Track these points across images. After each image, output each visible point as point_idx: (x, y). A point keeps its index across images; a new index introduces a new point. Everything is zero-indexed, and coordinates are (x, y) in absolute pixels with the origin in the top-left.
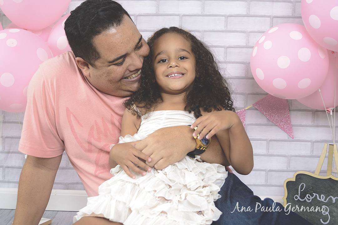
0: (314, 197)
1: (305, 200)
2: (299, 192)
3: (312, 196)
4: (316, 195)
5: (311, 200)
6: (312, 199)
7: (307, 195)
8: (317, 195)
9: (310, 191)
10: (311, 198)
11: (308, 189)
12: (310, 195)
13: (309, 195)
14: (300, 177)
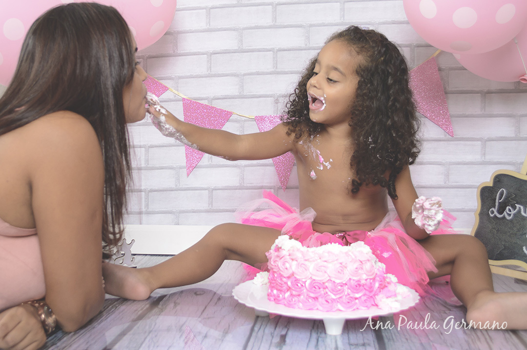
0: (516, 210)
1: (504, 215)
2: (497, 204)
3: (514, 208)
4: (520, 208)
5: (512, 216)
6: (515, 215)
7: (508, 207)
8: (522, 207)
9: (512, 202)
10: (513, 212)
11: (509, 199)
12: (512, 207)
13: (510, 208)
14: (500, 179)
